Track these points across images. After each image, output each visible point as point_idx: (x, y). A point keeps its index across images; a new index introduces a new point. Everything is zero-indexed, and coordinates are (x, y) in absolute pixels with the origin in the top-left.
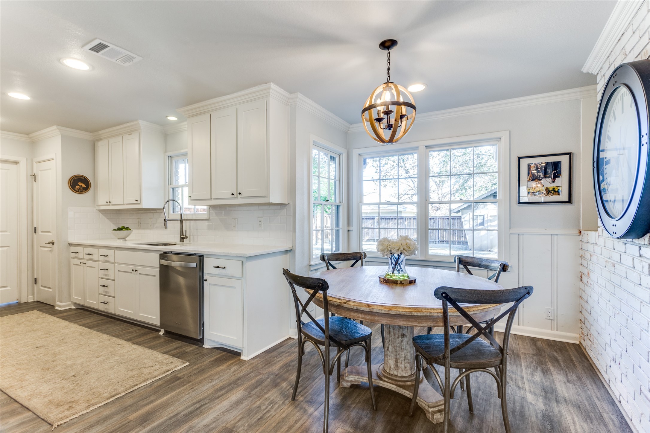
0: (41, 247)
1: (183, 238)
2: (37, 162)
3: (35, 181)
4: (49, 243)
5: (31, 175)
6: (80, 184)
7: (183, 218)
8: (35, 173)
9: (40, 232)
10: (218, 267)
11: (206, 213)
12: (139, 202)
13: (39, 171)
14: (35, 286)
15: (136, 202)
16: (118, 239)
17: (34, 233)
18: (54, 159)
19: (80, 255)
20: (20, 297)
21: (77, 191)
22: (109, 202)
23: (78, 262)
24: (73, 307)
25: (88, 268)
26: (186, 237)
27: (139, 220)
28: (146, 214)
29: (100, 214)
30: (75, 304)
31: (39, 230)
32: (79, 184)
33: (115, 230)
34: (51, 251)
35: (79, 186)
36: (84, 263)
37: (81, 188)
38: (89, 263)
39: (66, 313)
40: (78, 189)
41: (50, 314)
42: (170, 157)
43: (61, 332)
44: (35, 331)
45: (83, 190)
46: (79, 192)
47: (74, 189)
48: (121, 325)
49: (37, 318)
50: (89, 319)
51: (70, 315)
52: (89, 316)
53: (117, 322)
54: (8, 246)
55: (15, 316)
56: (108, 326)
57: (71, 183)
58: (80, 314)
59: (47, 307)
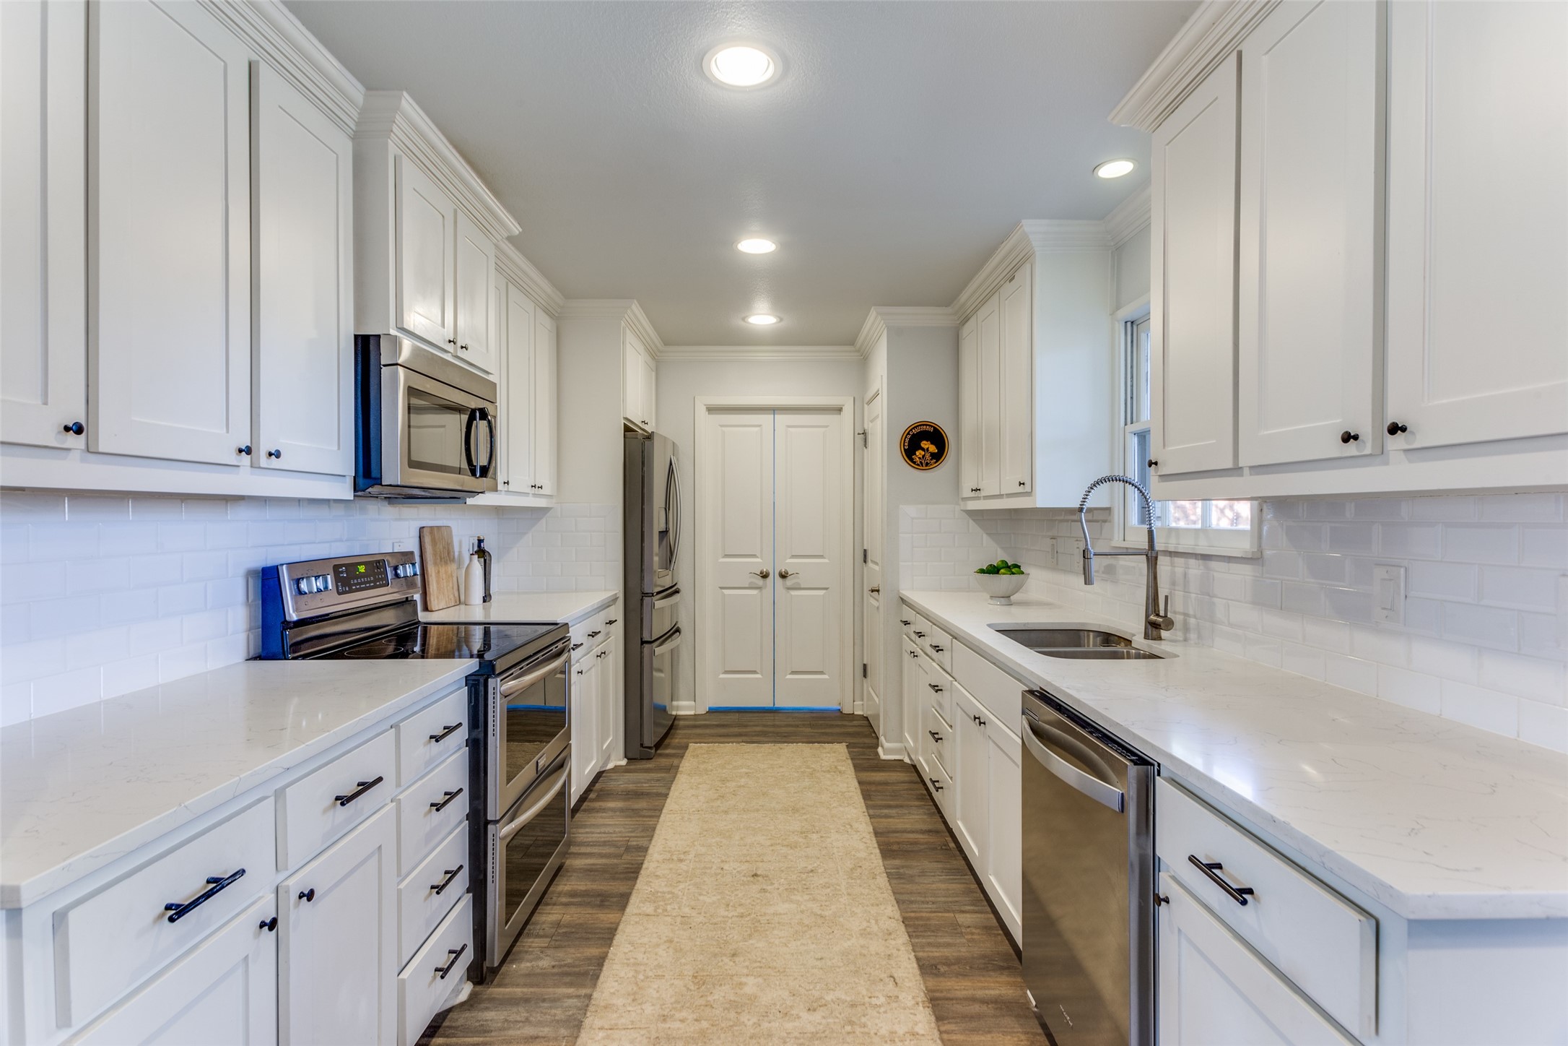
0: (870, 595)
1: (1158, 625)
2: (869, 403)
3: (865, 447)
4: (873, 590)
5: (860, 433)
6: (925, 444)
7: (1158, 547)
8: (866, 427)
9: (871, 561)
11: (1247, 528)
12: (1027, 488)
13: (869, 423)
14: (864, 681)
15: (1021, 489)
17: (863, 564)
18: (879, 394)
19: (912, 630)
20: (843, 700)
21: (918, 465)
22: (978, 491)
23: (909, 647)
24: (907, 760)
25: (919, 668)
26: (1169, 624)
27: (1055, 542)
28: (1068, 523)
30: (908, 754)
31: (870, 557)
32: (923, 445)
34: (877, 607)
35: (923, 449)
36: (915, 655)
37: (928, 456)
38: (921, 658)
39: (883, 774)
40: (920, 458)
41: (855, 766)
42: (1132, 322)
43: (829, 840)
44: (795, 810)
45: (931, 460)
46: (923, 465)
47: (912, 460)
48: (956, 879)
49: (829, 771)
50: (909, 813)
51: (886, 783)
52: (917, 803)
53: (956, 860)
54: (826, 589)
55: (806, 749)
56: (927, 864)
57: (906, 444)
58: (906, 786)
59: (867, 740)
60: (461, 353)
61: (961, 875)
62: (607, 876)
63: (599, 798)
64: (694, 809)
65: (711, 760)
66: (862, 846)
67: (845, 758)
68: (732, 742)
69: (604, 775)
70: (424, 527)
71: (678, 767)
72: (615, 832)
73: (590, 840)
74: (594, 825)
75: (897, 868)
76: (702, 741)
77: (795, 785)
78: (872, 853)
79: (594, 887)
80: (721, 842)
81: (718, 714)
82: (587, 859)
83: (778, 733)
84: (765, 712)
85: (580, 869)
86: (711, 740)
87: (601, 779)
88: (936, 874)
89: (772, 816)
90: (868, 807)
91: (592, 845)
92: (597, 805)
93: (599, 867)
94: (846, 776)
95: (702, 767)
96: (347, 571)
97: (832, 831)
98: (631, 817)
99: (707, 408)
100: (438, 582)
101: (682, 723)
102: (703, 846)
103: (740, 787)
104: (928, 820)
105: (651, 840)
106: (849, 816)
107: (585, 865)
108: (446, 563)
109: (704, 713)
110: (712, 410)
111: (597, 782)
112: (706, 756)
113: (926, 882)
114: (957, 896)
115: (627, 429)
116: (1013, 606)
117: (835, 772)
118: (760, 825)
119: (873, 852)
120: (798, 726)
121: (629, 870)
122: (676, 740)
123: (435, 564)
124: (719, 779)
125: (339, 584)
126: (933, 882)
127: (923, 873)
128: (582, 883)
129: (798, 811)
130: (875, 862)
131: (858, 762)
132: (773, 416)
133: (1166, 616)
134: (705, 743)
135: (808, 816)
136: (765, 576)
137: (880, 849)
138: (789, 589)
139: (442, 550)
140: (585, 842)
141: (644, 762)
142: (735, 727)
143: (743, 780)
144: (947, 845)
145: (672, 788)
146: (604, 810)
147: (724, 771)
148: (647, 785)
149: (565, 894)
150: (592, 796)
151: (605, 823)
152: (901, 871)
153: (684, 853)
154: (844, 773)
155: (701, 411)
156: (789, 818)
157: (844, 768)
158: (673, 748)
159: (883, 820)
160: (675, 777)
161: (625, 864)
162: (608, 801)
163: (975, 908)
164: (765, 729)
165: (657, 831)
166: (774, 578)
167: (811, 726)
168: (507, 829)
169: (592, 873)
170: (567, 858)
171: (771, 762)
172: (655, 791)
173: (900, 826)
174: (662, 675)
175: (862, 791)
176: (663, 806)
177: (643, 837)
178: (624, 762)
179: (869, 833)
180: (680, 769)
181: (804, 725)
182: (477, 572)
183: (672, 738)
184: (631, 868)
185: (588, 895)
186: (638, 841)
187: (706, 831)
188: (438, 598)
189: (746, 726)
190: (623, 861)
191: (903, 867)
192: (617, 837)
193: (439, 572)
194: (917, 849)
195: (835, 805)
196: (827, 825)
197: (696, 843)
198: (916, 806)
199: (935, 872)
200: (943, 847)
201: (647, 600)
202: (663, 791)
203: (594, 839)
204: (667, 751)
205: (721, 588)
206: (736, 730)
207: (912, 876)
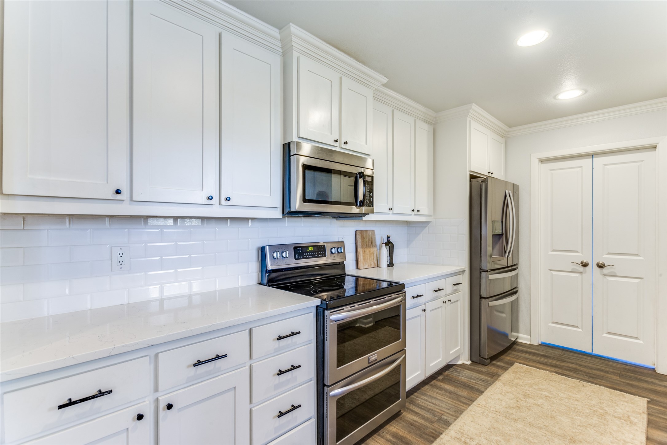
20: (657, 362)
41: (650, 422)
44: (573, 441)
49: (620, 418)
54: (642, 279)
55: (606, 393)
60: (344, 146)
62: (418, 432)
63: (442, 381)
64: (494, 409)
65: (524, 378)
67: (641, 412)
68: (546, 370)
69: (454, 367)
70: (357, 231)
71: (500, 376)
72: (438, 406)
73: (423, 405)
74: (430, 396)
76: (526, 363)
77: (582, 419)
79: (408, 437)
80: (500, 441)
81: (547, 348)
82: (415, 416)
83: (587, 373)
84: (584, 355)
85: (407, 421)
86: (532, 364)
87: (451, 369)
89: (550, 437)
91: (422, 409)
92: (440, 384)
93: (417, 424)
94: (636, 428)
95: (516, 381)
96: (302, 249)
98: (453, 399)
99: (540, 160)
100: (364, 256)
101: (519, 347)
102: (486, 439)
103: (536, 405)
105: (456, 420)
107: (411, 419)
108: (370, 247)
109: (536, 344)
110: (543, 161)
111: (447, 370)
112: (522, 374)
115: (472, 177)
117: (625, 421)
118: (536, 441)
120: (607, 372)
121: (432, 435)
122: (507, 358)
123: (363, 247)
124: (523, 394)
125: (297, 255)
128: (403, 431)
131: (654, 418)
132: (592, 159)
134: (526, 365)
136: (585, 265)
138: (605, 275)
139: (367, 241)
140: (420, 405)
141: (481, 366)
142: (555, 360)
143: (541, 400)
145: (488, 389)
146: (441, 388)
147: (530, 389)
148: (474, 382)
149: (391, 433)
150: (440, 377)
151: (437, 397)
153: (471, 438)
154: (635, 425)
155: (535, 163)
157: (636, 420)
158: (504, 363)
160: (494, 382)
161: (432, 429)
162: (446, 383)
164: (578, 367)
165: (462, 416)
166: (592, 267)
167: (620, 375)
168: (337, 391)
169: (412, 427)
170: (405, 411)
171: (570, 394)
172: (477, 387)
174: (504, 315)
176: (476, 399)
177: (452, 415)
178: (469, 363)
180: (500, 378)
181: (614, 373)
182: (385, 252)
183: (506, 356)
184: (434, 434)
185: (401, 440)
186: (448, 417)
187: (494, 429)
188: (363, 263)
189: (564, 361)
190: (432, 427)
192: (438, 409)
193: (365, 251)
197: (482, 435)
201: (484, 274)
202: (482, 388)
203: (425, 405)
204: (499, 364)
205: (551, 270)
206: (555, 362)
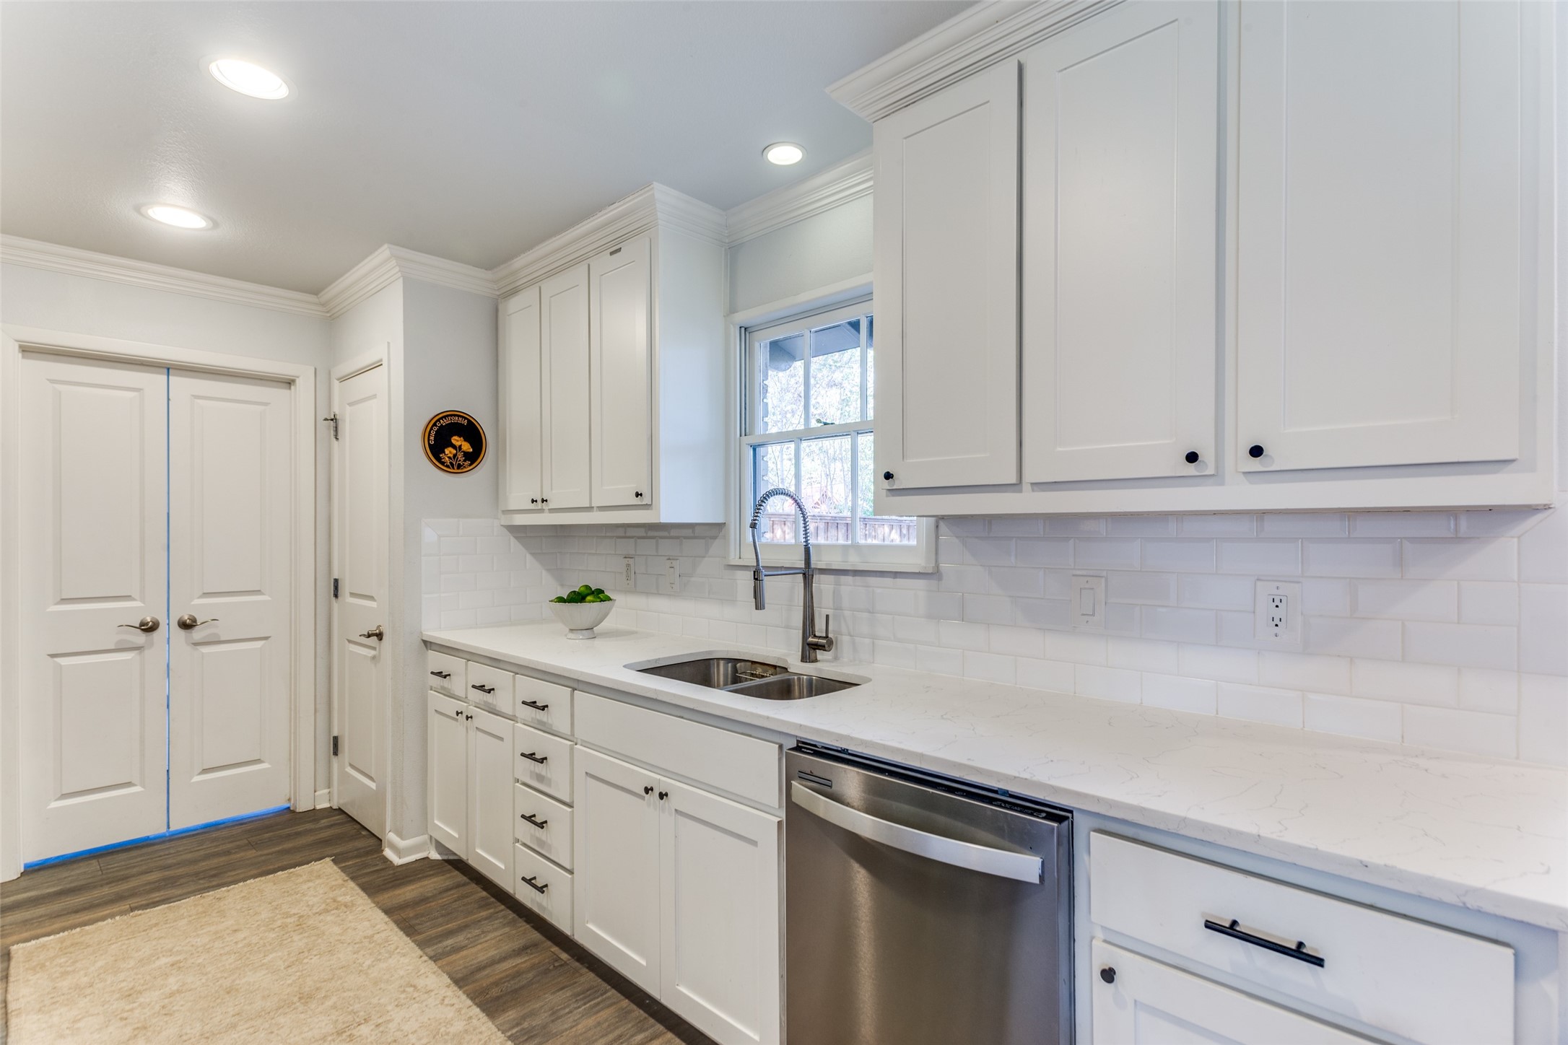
0: (350, 641)
1: (816, 647)
2: (343, 379)
3: (337, 439)
4: (369, 636)
5: (326, 419)
6: (456, 440)
7: (813, 565)
8: (337, 413)
9: (347, 594)
10: (1232, 930)
11: (913, 542)
12: (646, 500)
13: (348, 406)
14: (334, 759)
15: (637, 501)
16: (572, 630)
17: (333, 599)
18: (385, 363)
19: (458, 684)
20: (295, 793)
21: (447, 466)
22: (543, 501)
23: (451, 706)
24: (435, 856)
25: (478, 733)
26: (828, 645)
27: (631, 561)
28: (654, 541)
29: (512, 539)
30: (440, 846)
31: (345, 589)
32: (453, 442)
33: (561, 600)
34: (374, 658)
35: (454, 447)
36: (467, 718)
37: (460, 456)
38: (483, 718)
39: (413, 887)
40: (449, 458)
41: (365, 888)
42: (745, 329)
43: (392, 1026)
44: (306, 998)
45: (465, 461)
46: (455, 467)
47: (439, 460)
48: (598, 1004)
49: (326, 911)
50: (483, 932)
51: (423, 900)
52: (484, 914)
53: (581, 975)
54: (266, 638)
55: (266, 887)
56: (554, 999)
57: (432, 438)
58: (455, 894)
59: (359, 844)
61: (602, 995)
65: (78, 966)
66: (450, 1013)
67: (340, 882)
68: (112, 916)
75: (517, 1025)
76: (39, 931)
77: (279, 954)
78: (470, 1018)
81: (50, 871)
83: (197, 874)
84: (152, 844)
86: (58, 926)
88: (571, 1007)
89: (267, 1025)
90: (422, 945)
94: (359, 909)
95: (60, 984)
97: (389, 1008)
99: (20, 347)
103: (172, 995)
104: (514, 932)
106: (402, 973)
109: (15, 878)
110: (28, 351)
112: (62, 960)
113: (566, 1026)
114: (617, 1028)
116: (596, 639)
117: (337, 909)
119: (471, 1014)
120: (229, 852)
124: (116, 996)
126: (576, 1023)
127: (555, 1015)
129: (310, 997)
130: (483, 1028)
131: (364, 880)
132: (166, 377)
133: (827, 637)
134: (48, 934)
135: (334, 999)
136: (149, 628)
137: (479, 1005)
138: (196, 644)
142: (100, 886)
143: (172, 980)
144: (559, 959)
147: (122, 976)
152: (526, 1025)
154: (353, 905)
155: (7, 350)
156: (303, 1016)
157: (348, 898)
159: (454, 957)
163: (647, 1034)
164: (168, 873)
166: (169, 629)
167: (251, 846)
171: (212, 929)
173: (482, 957)
175: (398, 923)
179: (448, 987)
181: (239, 847)
189: (126, 878)
191: (524, 1018)
194: (525, 982)
195: (368, 962)
196: (375, 1001)
198: (486, 919)
199: (568, 1006)
200: (556, 964)
205: (53, 656)
207: (544, 1027)
